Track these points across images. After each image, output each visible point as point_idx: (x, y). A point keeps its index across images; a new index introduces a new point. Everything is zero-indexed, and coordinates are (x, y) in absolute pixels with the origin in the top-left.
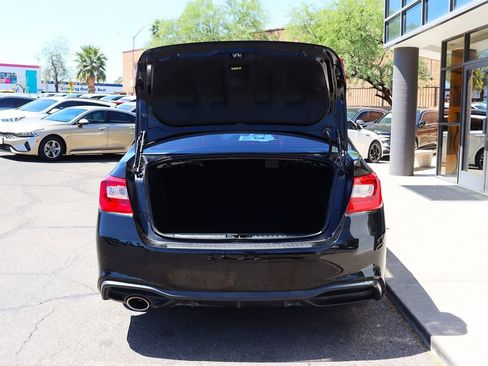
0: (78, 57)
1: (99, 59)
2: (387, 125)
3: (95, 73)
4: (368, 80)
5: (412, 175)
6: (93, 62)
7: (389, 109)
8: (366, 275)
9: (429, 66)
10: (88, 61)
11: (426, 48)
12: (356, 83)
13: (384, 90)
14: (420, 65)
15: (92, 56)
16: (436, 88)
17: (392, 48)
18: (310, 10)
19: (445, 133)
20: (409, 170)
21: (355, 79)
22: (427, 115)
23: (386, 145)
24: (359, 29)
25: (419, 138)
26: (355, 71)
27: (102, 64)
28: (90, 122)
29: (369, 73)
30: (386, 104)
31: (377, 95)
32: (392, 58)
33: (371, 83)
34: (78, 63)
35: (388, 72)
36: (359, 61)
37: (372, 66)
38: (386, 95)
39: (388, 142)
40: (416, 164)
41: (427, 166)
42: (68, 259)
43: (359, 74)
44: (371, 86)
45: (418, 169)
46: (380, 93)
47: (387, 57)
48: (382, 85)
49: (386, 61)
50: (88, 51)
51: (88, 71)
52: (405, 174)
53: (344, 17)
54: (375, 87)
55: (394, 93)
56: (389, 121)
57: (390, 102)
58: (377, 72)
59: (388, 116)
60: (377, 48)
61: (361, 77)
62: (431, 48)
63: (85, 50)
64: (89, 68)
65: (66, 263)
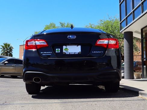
0: (2, 47)
2: (123, 66)
3: (8, 54)
6: (8, 49)
10: (6, 49)
15: (7, 47)
17: (123, 33)
18: (93, 26)
19: (145, 66)
24: (111, 32)
27: (11, 50)
34: (1, 50)
41: (139, 78)
50: (6, 45)
51: (6, 53)
53: (105, 28)
63: (5, 45)
64: (6, 51)
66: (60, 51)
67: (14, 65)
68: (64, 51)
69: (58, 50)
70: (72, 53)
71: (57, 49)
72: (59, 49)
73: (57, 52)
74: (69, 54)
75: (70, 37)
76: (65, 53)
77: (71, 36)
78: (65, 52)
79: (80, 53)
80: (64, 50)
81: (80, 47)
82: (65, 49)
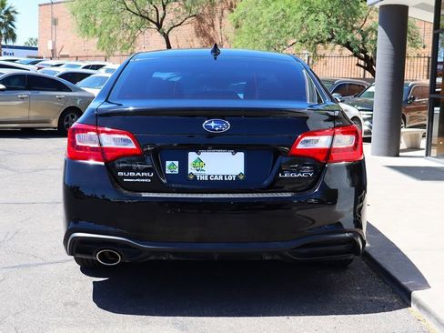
1: (7, 12)
3: (3, 31)
4: (348, 45)
5: (398, 156)
7: (372, 81)
8: (346, 227)
9: (421, 31)
11: (417, 6)
12: (333, 49)
13: (366, 59)
14: (410, 28)
16: (429, 58)
17: (377, 6)
19: (437, 110)
20: (394, 150)
21: (331, 45)
22: (418, 90)
23: (368, 123)
25: (407, 116)
26: (332, 34)
28: (8, 89)
29: (349, 37)
30: (368, 75)
31: (358, 65)
32: (377, 20)
33: (351, 49)
35: (371, 36)
36: (337, 21)
37: (353, 29)
38: (369, 65)
39: (370, 119)
40: (403, 146)
41: (415, 148)
42: (8, 233)
43: (337, 38)
44: (351, 53)
45: (404, 151)
46: (362, 63)
47: (371, 18)
48: (364, 52)
49: (369, 23)
52: (389, 155)
54: (355, 55)
55: (378, 61)
56: (372, 94)
57: (373, 73)
58: (358, 37)
59: (371, 89)
60: (359, 7)
61: (339, 43)
62: (422, 6)
65: (6, 237)
66: (177, 170)
67: (25, 94)
68: (191, 170)
69: (172, 167)
70: (216, 178)
71: (168, 163)
72: (177, 163)
73: (168, 172)
74: (206, 179)
75: (209, 127)
76: (195, 177)
77: (213, 124)
78: (194, 172)
79: (241, 177)
80: (190, 167)
81: (240, 156)
82: (196, 162)
